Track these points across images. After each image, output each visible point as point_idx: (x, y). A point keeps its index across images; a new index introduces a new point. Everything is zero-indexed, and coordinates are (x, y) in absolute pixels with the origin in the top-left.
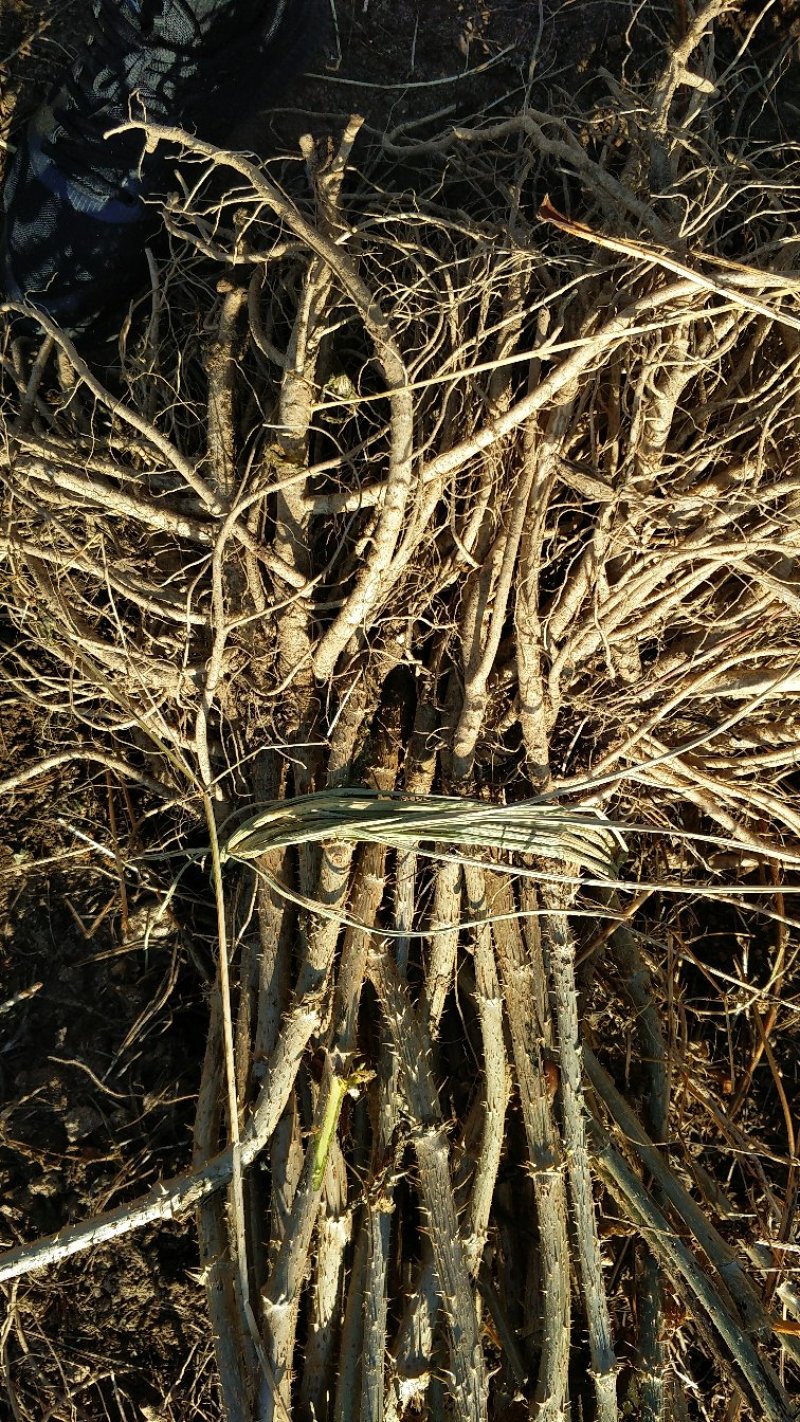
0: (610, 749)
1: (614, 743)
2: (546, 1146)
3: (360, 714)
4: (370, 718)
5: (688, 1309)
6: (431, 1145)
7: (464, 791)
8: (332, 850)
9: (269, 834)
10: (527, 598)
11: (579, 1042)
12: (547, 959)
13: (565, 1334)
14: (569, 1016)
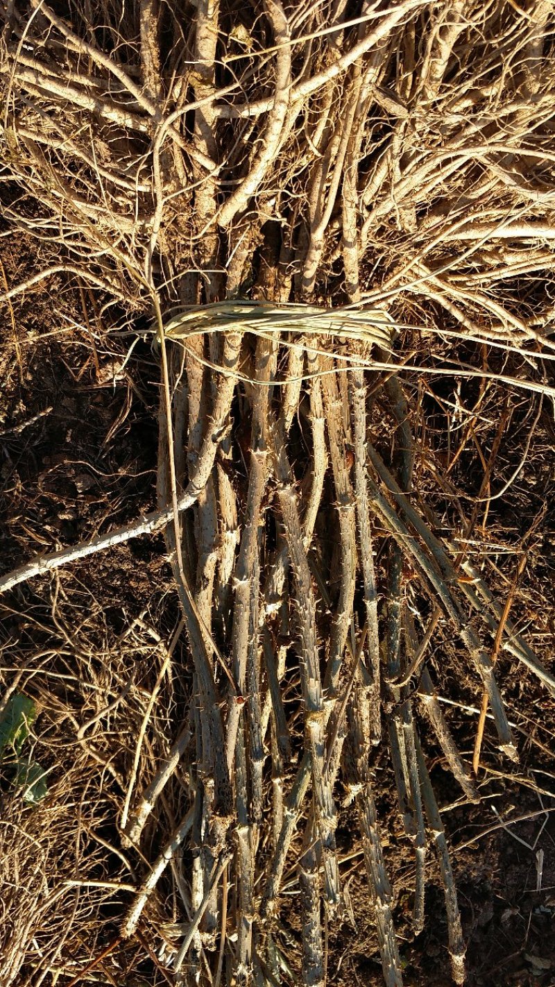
0: (395, 272)
1: (397, 268)
2: (346, 494)
3: (245, 253)
4: (252, 255)
5: (415, 571)
6: (288, 495)
7: (308, 301)
8: (230, 337)
9: (192, 326)
10: (351, 178)
11: (366, 441)
12: (350, 396)
13: (353, 583)
14: (361, 427)
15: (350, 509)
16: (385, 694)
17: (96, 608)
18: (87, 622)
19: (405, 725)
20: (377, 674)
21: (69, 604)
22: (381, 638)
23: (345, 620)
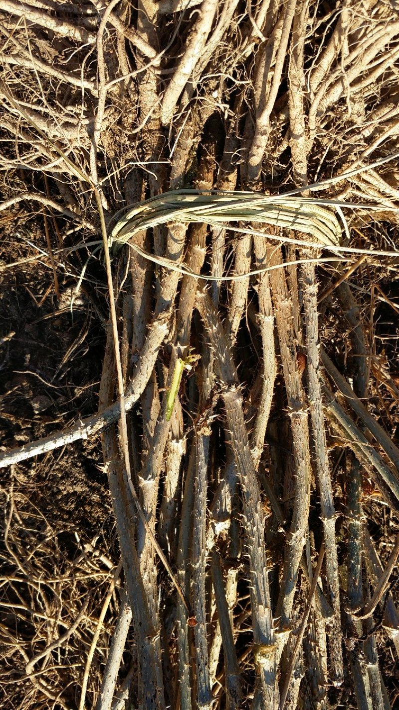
0: (344, 168)
3: (189, 142)
4: (196, 146)
5: (377, 486)
6: (233, 396)
7: (254, 188)
8: (173, 228)
10: (297, 60)
11: (319, 342)
12: (301, 296)
13: (307, 498)
14: (313, 326)
15: (303, 415)
16: (347, 627)
17: (50, 534)
18: (40, 548)
19: (370, 665)
20: (337, 602)
21: (23, 527)
22: (340, 561)
23: (300, 539)
